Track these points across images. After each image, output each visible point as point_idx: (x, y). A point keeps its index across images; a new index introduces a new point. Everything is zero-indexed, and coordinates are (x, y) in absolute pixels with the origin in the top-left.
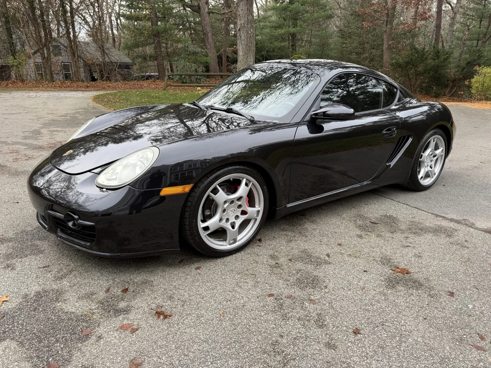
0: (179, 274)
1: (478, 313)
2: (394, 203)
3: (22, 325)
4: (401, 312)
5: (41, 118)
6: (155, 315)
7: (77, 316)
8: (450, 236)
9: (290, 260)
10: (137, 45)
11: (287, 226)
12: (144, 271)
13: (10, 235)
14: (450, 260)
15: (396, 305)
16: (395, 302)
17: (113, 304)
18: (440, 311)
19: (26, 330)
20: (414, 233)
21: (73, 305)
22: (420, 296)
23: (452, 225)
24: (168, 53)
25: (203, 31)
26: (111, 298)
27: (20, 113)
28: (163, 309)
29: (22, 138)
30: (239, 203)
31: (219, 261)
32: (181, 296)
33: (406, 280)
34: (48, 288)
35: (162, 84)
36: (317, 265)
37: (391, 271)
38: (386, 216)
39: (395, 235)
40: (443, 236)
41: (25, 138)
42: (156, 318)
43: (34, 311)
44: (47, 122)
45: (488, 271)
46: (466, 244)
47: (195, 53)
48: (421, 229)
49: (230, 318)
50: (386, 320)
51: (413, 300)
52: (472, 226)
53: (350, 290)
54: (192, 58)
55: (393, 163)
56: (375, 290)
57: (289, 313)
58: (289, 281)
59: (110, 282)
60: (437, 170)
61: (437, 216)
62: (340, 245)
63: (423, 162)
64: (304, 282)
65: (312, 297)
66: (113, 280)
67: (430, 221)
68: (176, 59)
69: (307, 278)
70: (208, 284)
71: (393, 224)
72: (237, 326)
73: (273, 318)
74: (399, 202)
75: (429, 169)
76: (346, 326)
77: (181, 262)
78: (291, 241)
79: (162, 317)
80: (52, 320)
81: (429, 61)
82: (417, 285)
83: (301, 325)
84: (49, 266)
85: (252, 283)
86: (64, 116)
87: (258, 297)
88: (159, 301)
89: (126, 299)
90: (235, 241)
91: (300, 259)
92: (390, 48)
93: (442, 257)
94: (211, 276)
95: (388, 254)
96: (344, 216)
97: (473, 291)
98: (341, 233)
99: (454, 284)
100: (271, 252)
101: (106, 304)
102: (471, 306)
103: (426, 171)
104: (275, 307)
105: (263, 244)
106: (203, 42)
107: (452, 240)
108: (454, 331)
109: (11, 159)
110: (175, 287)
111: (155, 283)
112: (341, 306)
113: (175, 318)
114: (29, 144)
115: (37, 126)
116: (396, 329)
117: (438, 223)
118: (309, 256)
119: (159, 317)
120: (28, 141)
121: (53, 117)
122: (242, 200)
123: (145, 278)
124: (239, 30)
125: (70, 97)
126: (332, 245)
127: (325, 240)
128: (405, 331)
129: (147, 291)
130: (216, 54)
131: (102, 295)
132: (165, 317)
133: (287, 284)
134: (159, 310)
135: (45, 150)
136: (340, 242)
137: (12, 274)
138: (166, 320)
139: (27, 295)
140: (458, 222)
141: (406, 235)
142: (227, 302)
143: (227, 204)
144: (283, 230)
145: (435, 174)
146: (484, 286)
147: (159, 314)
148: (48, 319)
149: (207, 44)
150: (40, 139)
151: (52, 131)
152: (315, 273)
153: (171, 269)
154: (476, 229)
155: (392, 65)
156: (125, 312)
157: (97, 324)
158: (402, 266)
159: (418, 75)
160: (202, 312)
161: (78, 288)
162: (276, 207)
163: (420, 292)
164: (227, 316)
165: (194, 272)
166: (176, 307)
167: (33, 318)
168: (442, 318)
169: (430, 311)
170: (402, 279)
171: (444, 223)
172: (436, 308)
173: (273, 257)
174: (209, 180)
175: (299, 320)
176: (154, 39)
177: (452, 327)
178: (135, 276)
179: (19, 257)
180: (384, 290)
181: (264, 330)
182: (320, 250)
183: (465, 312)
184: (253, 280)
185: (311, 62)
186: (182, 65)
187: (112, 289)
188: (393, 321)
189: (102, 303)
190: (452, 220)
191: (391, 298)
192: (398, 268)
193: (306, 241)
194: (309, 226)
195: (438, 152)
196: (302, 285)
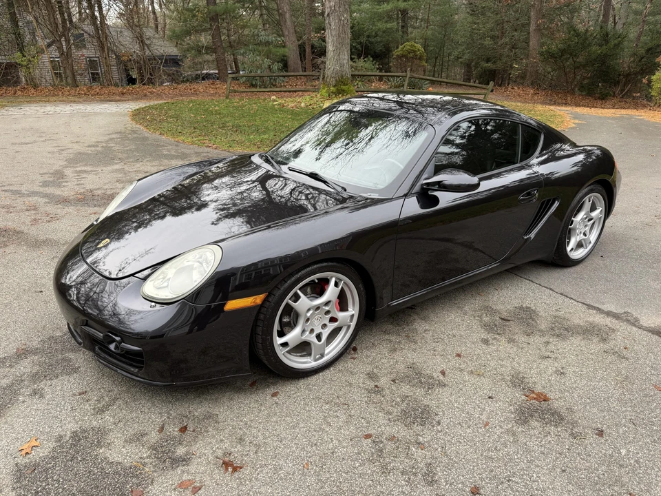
0: (250, 403)
1: (632, 461)
2: (534, 286)
3: (58, 481)
4: (533, 461)
5: (63, 150)
6: (222, 466)
7: (124, 469)
8: (604, 340)
9: (393, 381)
10: (188, 33)
11: (391, 327)
12: (206, 399)
13: (34, 344)
14: (602, 378)
15: (528, 450)
16: (526, 445)
17: (169, 450)
18: (584, 459)
19: (64, 489)
20: (558, 336)
21: (120, 452)
22: (560, 436)
23: (608, 321)
24: (230, 43)
25: (278, 11)
26: (167, 441)
27: (35, 142)
28: (232, 458)
29: (41, 184)
30: (327, 308)
31: (302, 383)
32: (254, 437)
33: (542, 411)
34: (86, 425)
35: (222, 87)
36: (429, 388)
37: (523, 397)
38: (521, 308)
39: (531, 340)
40: (595, 340)
41: (45, 184)
42: (223, 470)
43: (71, 461)
44: (72, 156)
45: (651, 396)
46: (625, 353)
47: (268, 43)
48: (566, 329)
49: (315, 471)
50: (514, 473)
51: (550, 441)
52: (634, 323)
53: (469, 427)
54: (263, 50)
55: (532, 235)
56: (501, 427)
57: (390, 463)
58: (391, 414)
59: (164, 416)
60: (593, 237)
61: (590, 307)
62: (459, 355)
63: (574, 229)
64: (411, 415)
65: (421, 439)
66: (168, 413)
67: (581, 317)
68: (242, 52)
69: (414, 410)
70: (288, 420)
71: (530, 321)
72: (325, 484)
73: (370, 471)
74: (540, 285)
75: (582, 236)
76: (463, 483)
77: (253, 384)
78: (395, 350)
79: (230, 469)
80: (94, 474)
81: (594, 48)
82: (556, 418)
83: (405, 481)
84: (86, 392)
85: (344, 418)
86: (93, 146)
87: (351, 440)
88: (226, 445)
89: (185, 442)
90: (322, 356)
91: (406, 379)
92: (539, 29)
93: (591, 375)
94: (292, 407)
95: (522, 369)
96: (466, 308)
97: (629, 428)
98: (461, 336)
99: (604, 417)
100: (369, 368)
101: (160, 450)
102: (624, 452)
103: (578, 240)
104: (372, 453)
105: (358, 355)
106: (278, 26)
107: (607, 346)
108: (600, 490)
109: (28, 221)
110: (246, 424)
111: (221, 418)
112: (457, 452)
113: (247, 471)
114: (50, 195)
115: (58, 164)
116: (526, 486)
117: (591, 319)
118: (419, 374)
119: (227, 470)
120: (49, 190)
121: (79, 147)
122: (331, 304)
123: (208, 410)
124: (328, 15)
125: (100, 114)
126: (449, 357)
127: (440, 348)
128: (536, 489)
129: (210, 429)
130: (297, 43)
131: (154, 436)
132: (235, 469)
133: (389, 419)
134: (227, 459)
135: (71, 205)
136: (459, 350)
137: (41, 405)
138: (236, 474)
139: (61, 437)
140: (616, 316)
141: (546, 339)
142: (312, 446)
143: (311, 312)
144: (385, 332)
145: (590, 243)
146: (643, 419)
147: (226, 464)
148: (90, 472)
149: (284, 30)
150: (64, 186)
151: (80, 172)
152: (426, 402)
153: (240, 396)
154: (641, 327)
155: (541, 54)
156: (184, 463)
157: (150, 480)
158: (538, 389)
159: (578, 67)
160: (281, 462)
161: (124, 425)
162: (375, 307)
163: (559, 430)
164: (313, 469)
165: (270, 400)
166: (247, 455)
167: (71, 471)
168: (585, 470)
169: (571, 460)
170: (537, 409)
171: (599, 319)
172: (579, 454)
173: (371, 376)
174: (286, 285)
175: (403, 473)
176: (211, 25)
177: (597, 484)
178: (195, 406)
179: (48, 378)
180: (513, 426)
181: (358, 489)
182: (433, 364)
183: (615, 460)
184: (345, 414)
185: (423, 100)
186: (251, 61)
187: (166, 427)
188: (522, 475)
189: (155, 449)
190: (609, 314)
191: (522, 439)
192: (533, 392)
193: (414, 350)
194: (420, 326)
195: (594, 214)
196: (409, 420)
